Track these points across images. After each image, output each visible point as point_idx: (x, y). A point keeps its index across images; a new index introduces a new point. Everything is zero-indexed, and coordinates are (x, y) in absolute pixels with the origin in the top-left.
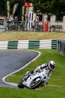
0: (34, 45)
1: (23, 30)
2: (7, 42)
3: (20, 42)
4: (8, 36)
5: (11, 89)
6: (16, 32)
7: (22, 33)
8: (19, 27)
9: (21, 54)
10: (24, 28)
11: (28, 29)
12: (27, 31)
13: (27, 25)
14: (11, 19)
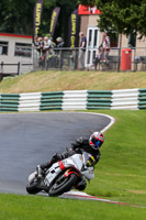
0: (99, 100)
2: (38, 96)
3: (67, 94)
6: (59, 72)
7: (71, 75)
8: (66, 60)
11: (86, 65)
12: (83, 69)
13: (83, 57)
14: (48, 42)
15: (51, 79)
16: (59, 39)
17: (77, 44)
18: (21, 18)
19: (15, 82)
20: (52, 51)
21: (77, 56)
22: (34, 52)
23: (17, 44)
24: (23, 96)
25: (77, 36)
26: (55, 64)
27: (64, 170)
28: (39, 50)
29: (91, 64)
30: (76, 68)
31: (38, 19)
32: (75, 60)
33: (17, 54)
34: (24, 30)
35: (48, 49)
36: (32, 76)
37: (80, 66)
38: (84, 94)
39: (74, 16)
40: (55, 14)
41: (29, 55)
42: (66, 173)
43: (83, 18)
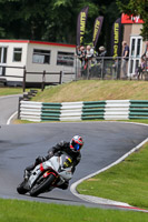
0: (142, 110)
4: (83, 90)
8: (108, 70)
11: (129, 75)
12: (126, 78)
13: (125, 66)
14: (91, 51)
15: (93, 88)
16: (101, 48)
17: (120, 53)
18: (64, 27)
19: (58, 90)
20: (94, 60)
21: (119, 66)
22: (77, 61)
23: (59, 53)
24: (65, 105)
25: (120, 45)
26: (97, 73)
27: (43, 171)
28: (81, 59)
29: (134, 73)
30: (118, 77)
31: (82, 28)
32: (118, 70)
33: (59, 63)
34: (67, 39)
35: (90, 58)
36: (75, 85)
37: (122, 75)
38: (126, 103)
39: (116, 25)
40: (98, 23)
41: (72, 64)
42: (46, 174)
43: (126, 27)
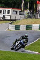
1: (36, 18)
2: (25, 26)
3: (33, 25)
4: (26, 22)
5: (28, 54)
6: (31, 19)
7: (35, 20)
8: (33, 16)
9: (34, 33)
10: (36, 17)
11: (39, 18)
14: (28, 11)
15: (29, 21)
19: (19, 22)
23: (20, 11)
36: (24, 20)
